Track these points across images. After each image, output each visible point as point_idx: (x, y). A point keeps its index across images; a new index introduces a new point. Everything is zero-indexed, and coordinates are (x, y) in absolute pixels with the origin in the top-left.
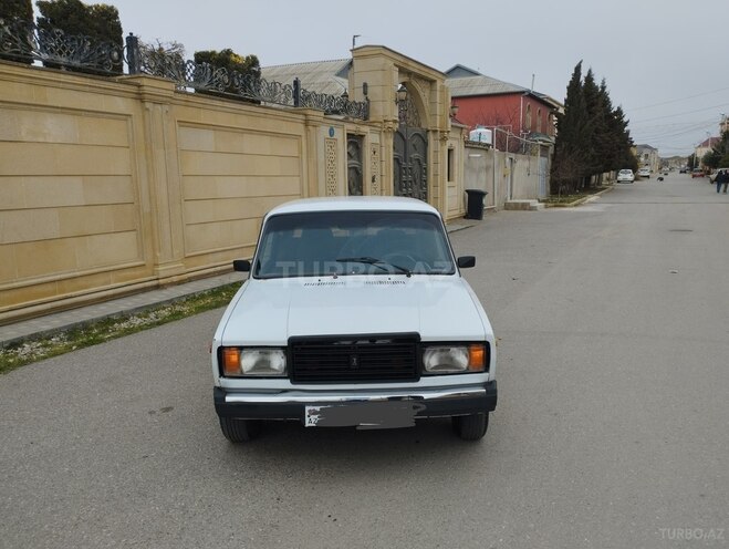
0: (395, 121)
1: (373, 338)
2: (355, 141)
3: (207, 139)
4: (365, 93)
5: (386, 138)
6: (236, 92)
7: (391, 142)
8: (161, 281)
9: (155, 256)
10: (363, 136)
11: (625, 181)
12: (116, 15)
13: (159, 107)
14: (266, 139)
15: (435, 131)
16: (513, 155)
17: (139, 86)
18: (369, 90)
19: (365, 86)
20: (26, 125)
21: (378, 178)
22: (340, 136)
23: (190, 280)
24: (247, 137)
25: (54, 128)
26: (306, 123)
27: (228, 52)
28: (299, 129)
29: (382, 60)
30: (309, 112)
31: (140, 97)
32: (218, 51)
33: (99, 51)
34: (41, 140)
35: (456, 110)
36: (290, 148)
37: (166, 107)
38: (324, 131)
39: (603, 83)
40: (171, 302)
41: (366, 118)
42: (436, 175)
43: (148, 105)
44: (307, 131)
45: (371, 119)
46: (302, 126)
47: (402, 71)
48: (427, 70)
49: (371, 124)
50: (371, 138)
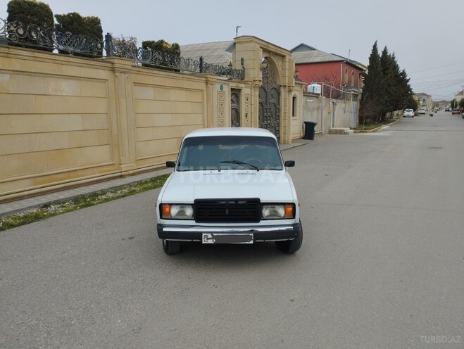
0: (260, 81)
1: (236, 200)
2: (236, 93)
3: (149, 93)
4: (242, 64)
5: (255, 91)
6: (166, 65)
7: (257, 93)
8: (123, 173)
9: (120, 159)
10: (240, 90)
11: (408, 117)
12: (99, 22)
13: (123, 75)
14: (183, 93)
15: (285, 86)
16: (334, 100)
17: (113, 63)
18: (245, 62)
19: (242, 60)
20: (51, 86)
21: (249, 114)
22: (227, 90)
23: (139, 173)
24: (172, 91)
25: (66, 87)
26: (207, 83)
27: (162, 42)
28: (202, 86)
29: (253, 45)
30: (209, 76)
31: (113, 70)
32: (156, 41)
33: (91, 43)
34: (60, 94)
35: (298, 74)
36: (197, 97)
37: (127, 75)
38: (217, 87)
39: (393, 55)
40: (129, 185)
41: (243, 79)
42: (285, 113)
43: (117, 74)
44: (207, 87)
45: (246, 79)
46: (204, 84)
47: (265, 50)
48: (280, 50)
49: (246, 83)
50: (246, 91)
